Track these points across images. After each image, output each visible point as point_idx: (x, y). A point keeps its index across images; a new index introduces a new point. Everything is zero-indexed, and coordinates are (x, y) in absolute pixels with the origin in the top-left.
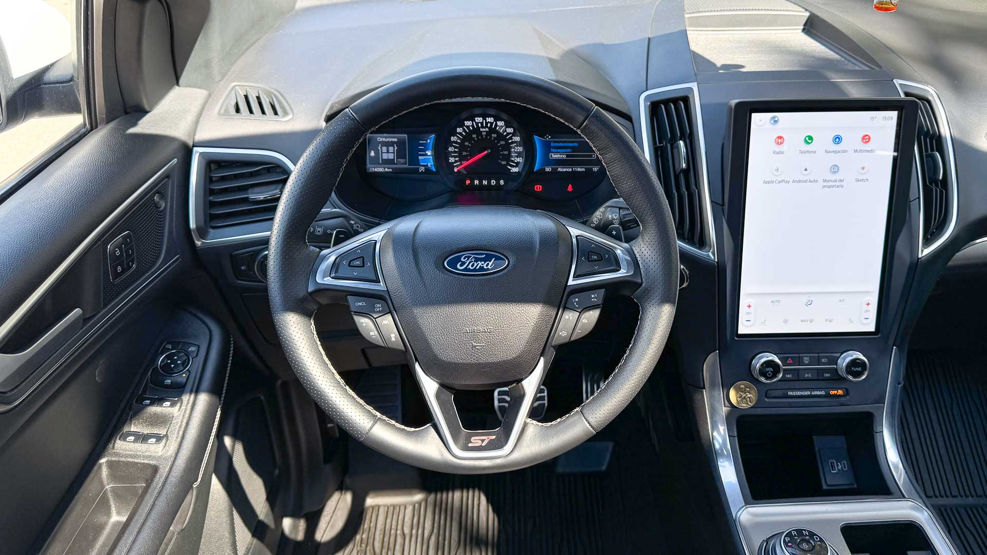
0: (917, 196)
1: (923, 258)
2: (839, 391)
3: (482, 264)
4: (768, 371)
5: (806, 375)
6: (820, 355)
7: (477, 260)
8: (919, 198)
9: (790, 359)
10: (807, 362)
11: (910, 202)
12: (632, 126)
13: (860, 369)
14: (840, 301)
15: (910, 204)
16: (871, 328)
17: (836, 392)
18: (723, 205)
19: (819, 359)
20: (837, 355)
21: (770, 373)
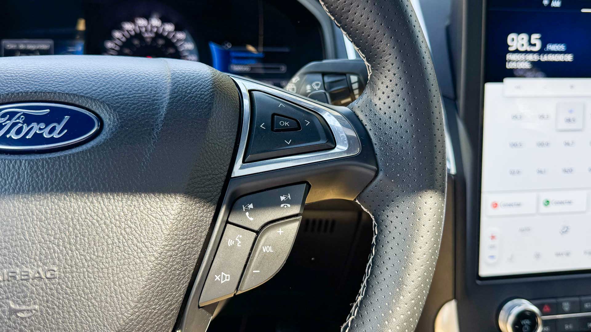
3: (40, 129)
5: (567, 327)
6: (583, 298)
7: (29, 119)
10: (566, 310)
18: (455, 100)
19: (581, 304)
21: (526, 326)
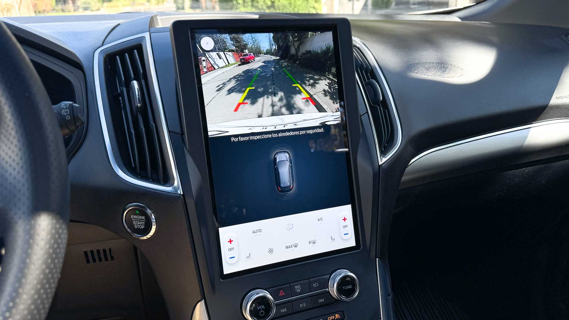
0: (366, 111)
1: (383, 165)
2: (336, 315)
4: (260, 310)
5: (301, 305)
6: (311, 280)
8: (367, 112)
9: (281, 291)
10: (299, 291)
11: (361, 116)
12: (83, 75)
13: (350, 287)
14: (319, 220)
15: (361, 118)
16: (352, 243)
17: (333, 317)
18: (183, 134)
19: (310, 285)
20: (327, 276)
21: (262, 311)
